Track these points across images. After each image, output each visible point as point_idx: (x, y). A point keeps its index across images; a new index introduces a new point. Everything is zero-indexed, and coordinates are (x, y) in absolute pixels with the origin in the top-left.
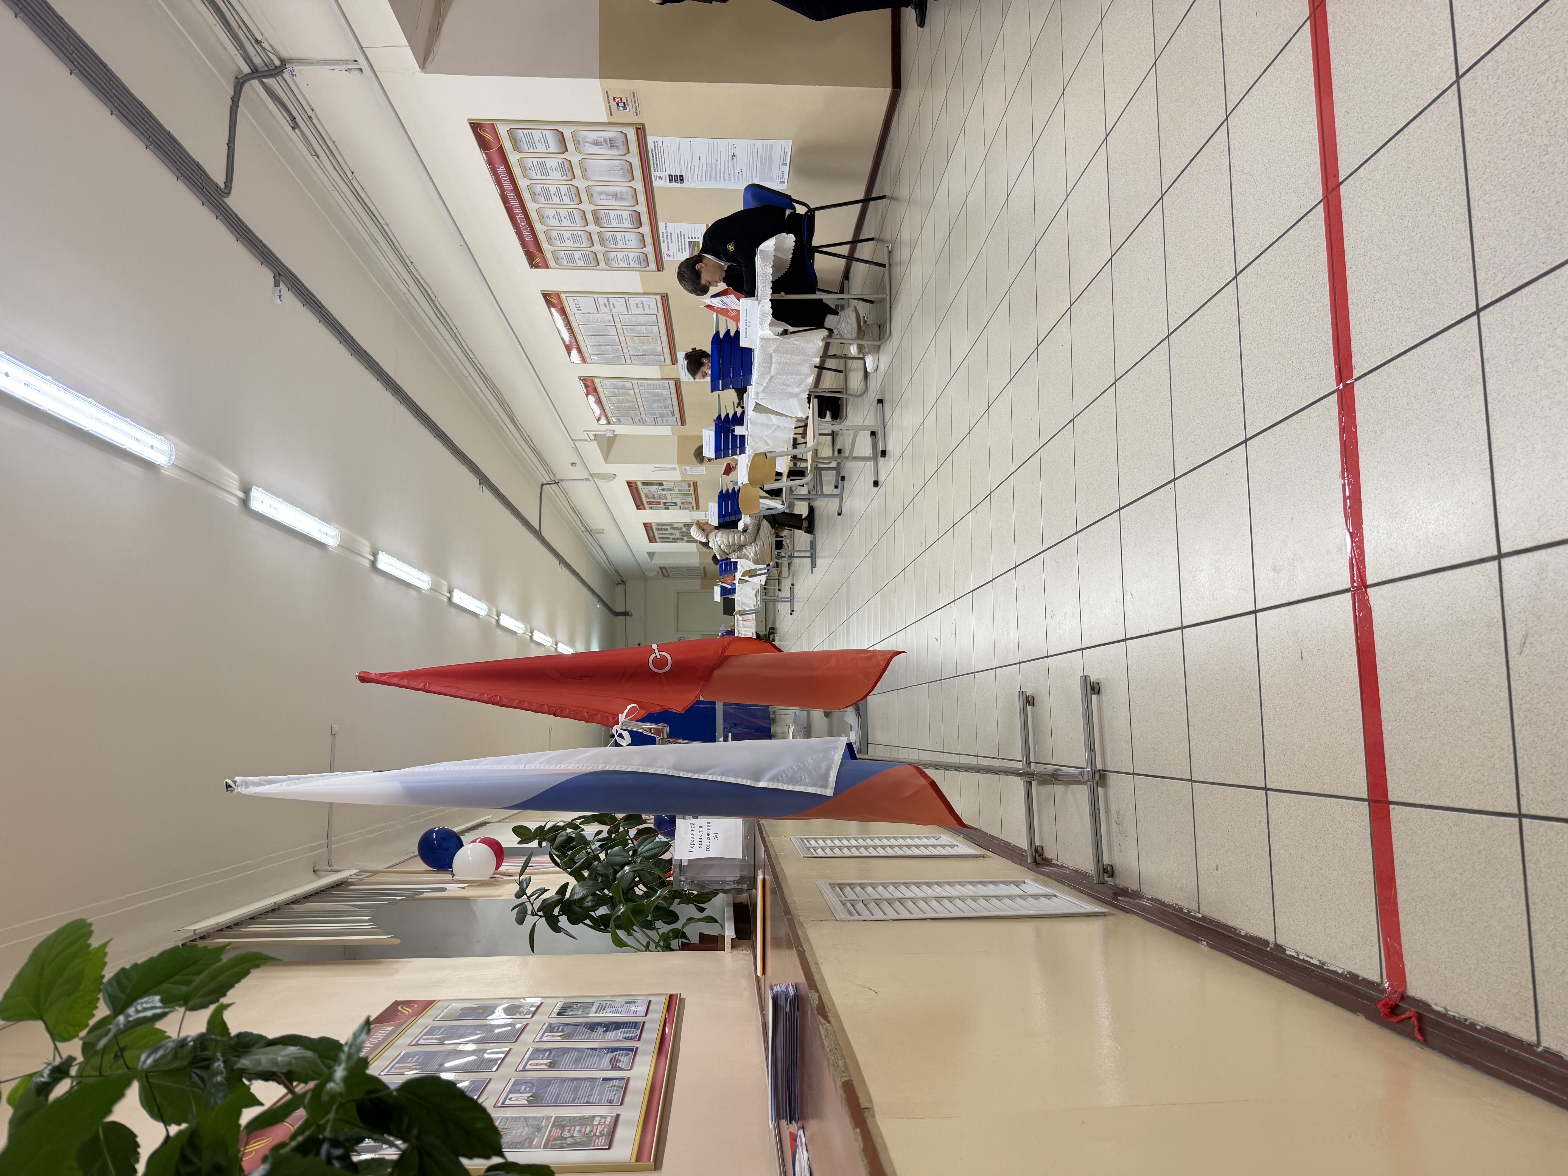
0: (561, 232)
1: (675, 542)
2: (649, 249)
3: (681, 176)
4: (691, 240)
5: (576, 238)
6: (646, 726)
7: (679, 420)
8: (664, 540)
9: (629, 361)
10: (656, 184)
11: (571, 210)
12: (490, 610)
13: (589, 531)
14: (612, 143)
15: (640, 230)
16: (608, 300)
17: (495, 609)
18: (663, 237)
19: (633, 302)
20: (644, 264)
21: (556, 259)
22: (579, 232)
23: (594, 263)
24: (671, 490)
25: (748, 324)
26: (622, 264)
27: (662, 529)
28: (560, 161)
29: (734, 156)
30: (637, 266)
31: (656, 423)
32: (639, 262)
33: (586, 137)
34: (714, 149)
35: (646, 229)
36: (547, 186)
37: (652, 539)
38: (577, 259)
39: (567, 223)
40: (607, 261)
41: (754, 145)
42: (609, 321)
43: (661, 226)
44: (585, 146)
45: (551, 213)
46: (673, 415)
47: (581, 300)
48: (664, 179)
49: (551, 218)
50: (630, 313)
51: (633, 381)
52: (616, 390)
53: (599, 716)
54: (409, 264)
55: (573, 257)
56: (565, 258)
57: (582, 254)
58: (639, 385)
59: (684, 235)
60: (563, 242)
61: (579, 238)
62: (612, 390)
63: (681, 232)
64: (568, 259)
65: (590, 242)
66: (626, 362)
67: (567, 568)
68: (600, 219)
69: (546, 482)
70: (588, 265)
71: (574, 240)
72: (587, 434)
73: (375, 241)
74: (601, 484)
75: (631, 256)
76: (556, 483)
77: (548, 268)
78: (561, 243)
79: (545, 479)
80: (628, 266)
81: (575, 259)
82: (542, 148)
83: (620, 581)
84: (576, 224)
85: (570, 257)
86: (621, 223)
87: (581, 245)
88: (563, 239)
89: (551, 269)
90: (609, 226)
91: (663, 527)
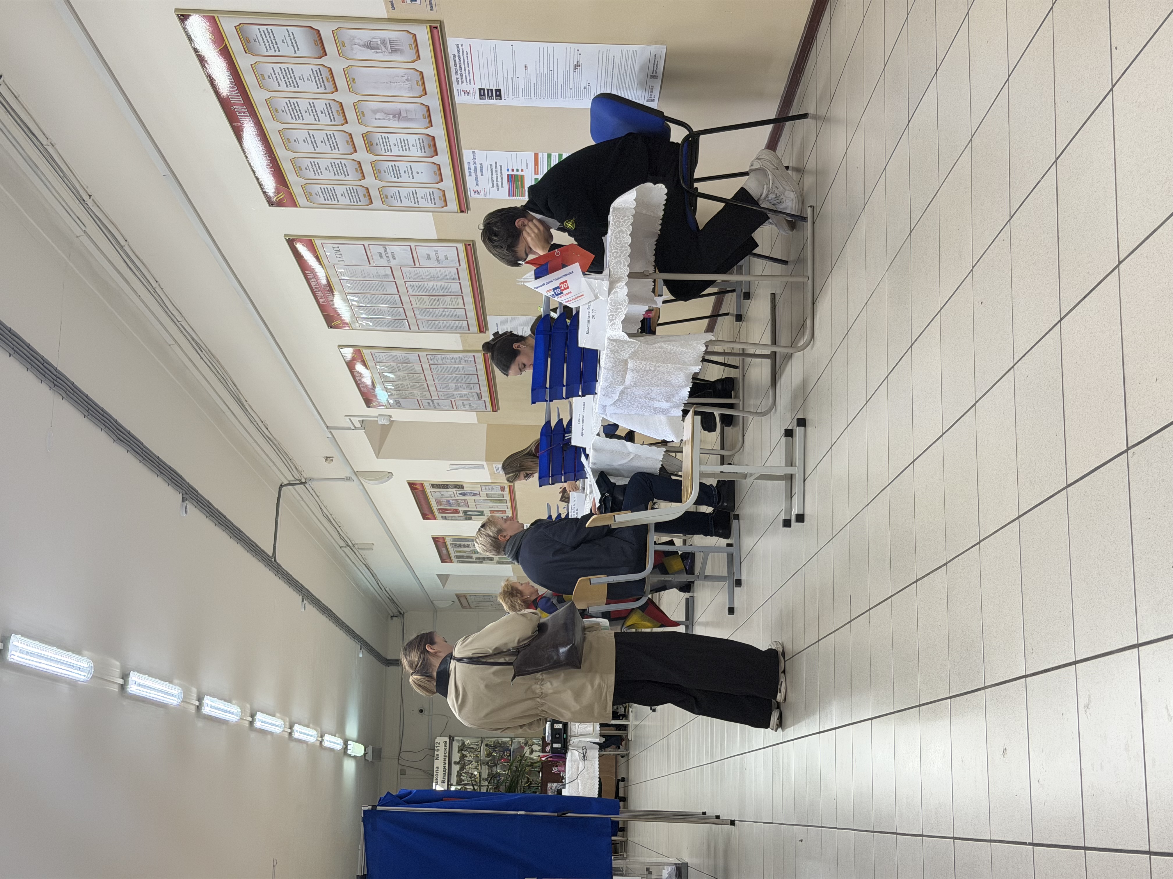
0: (316, 160)
1: (480, 563)
2: (448, 184)
3: (498, 91)
4: (510, 173)
5: (337, 169)
7: (489, 404)
8: (464, 559)
9: (414, 328)
10: (459, 99)
11: (331, 132)
13: (351, 547)
14: (393, 46)
15: (435, 159)
16: (385, 249)
18: (469, 168)
19: (422, 251)
20: (439, 203)
21: (308, 195)
22: (343, 161)
23: (364, 201)
24: (475, 494)
25: (591, 319)
26: (406, 203)
27: (460, 545)
28: (315, 68)
29: (577, 66)
30: (430, 205)
31: (453, 407)
32: (433, 200)
33: (354, 38)
34: (548, 55)
35: (444, 158)
36: (295, 100)
37: (445, 558)
38: (339, 196)
39: (324, 148)
40: (384, 198)
41: (608, 51)
42: (386, 276)
43: (467, 155)
44: (352, 49)
45: (301, 135)
46: (480, 396)
47: (345, 248)
48: (471, 94)
49: (301, 141)
50: (417, 265)
51: (420, 354)
52: (395, 365)
54: (86, 197)
55: (333, 192)
56: (321, 194)
57: (346, 189)
58: (429, 358)
59: (501, 166)
60: (318, 173)
61: (343, 168)
62: (389, 364)
63: (496, 163)
64: (325, 195)
65: (359, 174)
66: (410, 329)
67: (314, 605)
68: (374, 144)
69: (286, 482)
70: (356, 204)
71: (335, 171)
72: (350, 419)
73: (34, 167)
74: (370, 486)
75: (421, 192)
76: (302, 483)
77: (297, 207)
78: (315, 174)
79: (286, 478)
80: (416, 205)
81: (336, 195)
82: (286, 50)
83: (396, 614)
84: (339, 150)
85: (328, 192)
86: (406, 150)
87: (345, 176)
88: (318, 169)
89: (300, 207)
90: (387, 154)
91: (462, 543)
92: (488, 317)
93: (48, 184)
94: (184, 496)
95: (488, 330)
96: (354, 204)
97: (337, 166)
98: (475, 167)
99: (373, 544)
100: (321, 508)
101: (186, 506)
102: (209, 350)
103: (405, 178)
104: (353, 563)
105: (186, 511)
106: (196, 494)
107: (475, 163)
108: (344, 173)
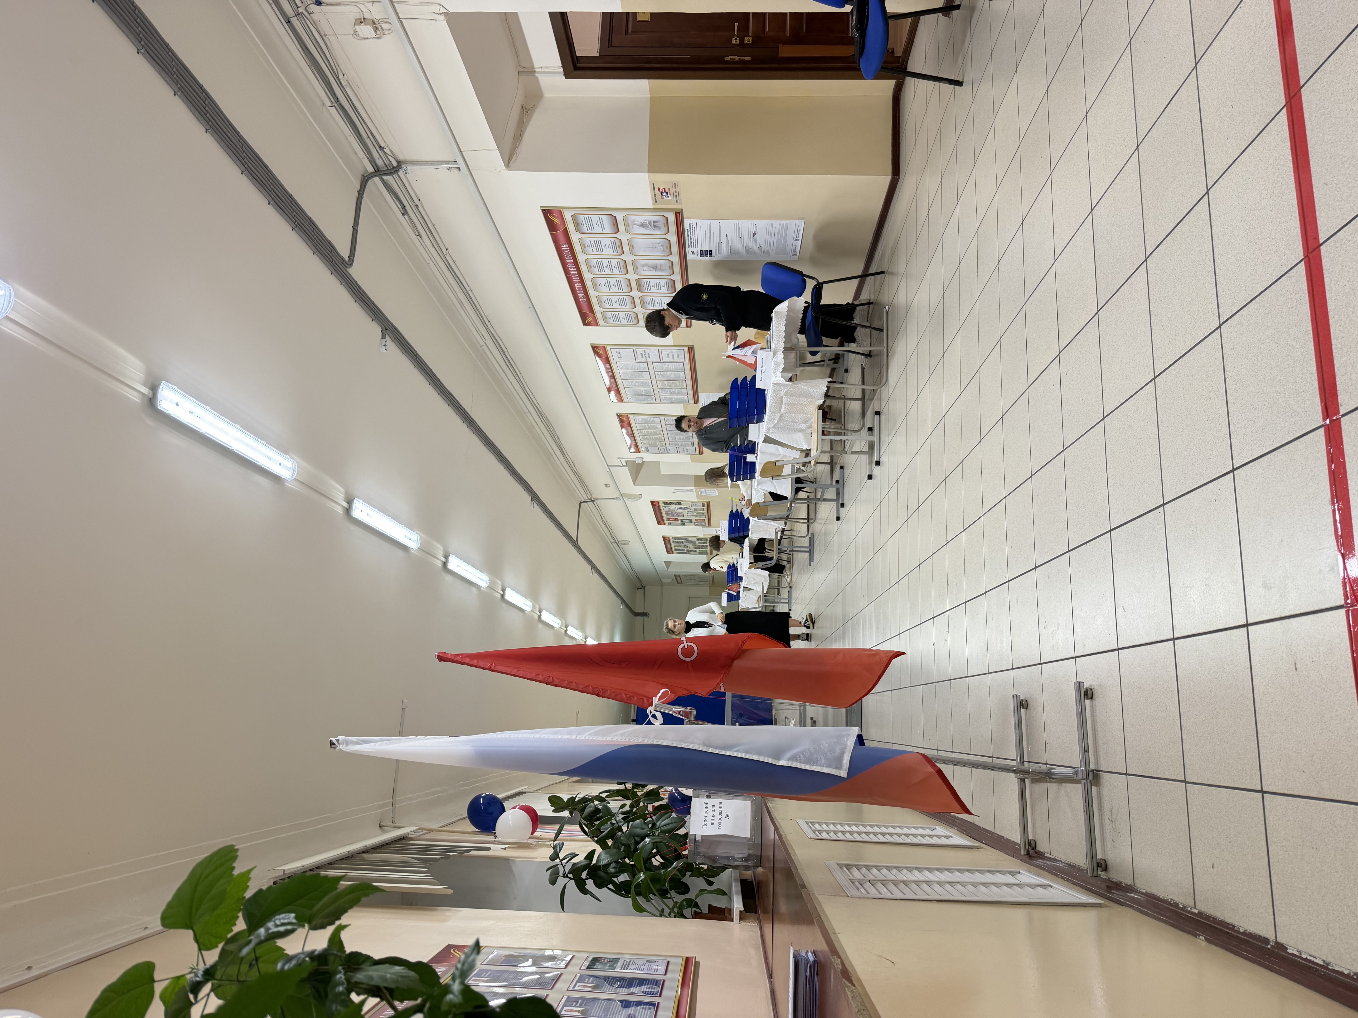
0: (610, 297)
1: (689, 553)
3: (711, 251)
5: (622, 302)
6: (676, 708)
7: (697, 450)
8: (680, 551)
9: (658, 401)
10: (690, 257)
11: (619, 279)
12: (534, 606)
13: (617, 543)
14: (655, 225)
16: (645, 352)
17: (538, 606)
19: (665, 352)
21: (605, 318)
22: (624, 297)
23: (635, 321)
24: (688, 508)
25: (763, 370)
27: (678, 542)
28: (613, 240)
29: (755, 234)
31: (678, 452)
33: (634, 220)
34: (739, 228)
36: (600, 260)
37: (669, 551)
38: (621, 319)
39: (615, 289)
41: (772, 225)
42: (645, 368)
44: (633, 228)
45: (603, 281)
46: (693, 445)
47: (623, 351)
48: (696, 254)
49: (603, 285)
50: (662, 361)
51: (661, 417)
52: (646, 425)
53: (636, 698)
54: (487, 322)
55: (618, 316)
56: (611, 318)
60: (611, 304)
64: (613, 318)
65: (633, 304)
66: (656, 402)
67: (597, 573)
68: (642, 286)
69: (584, 500)
70: (630, 323)
72: (623, 460)
73: (461, 303)
74: (629, 502)
76: (592, 501)
77: (598, 326)
78: (609, 305)
79: (584, 498)
81: (619, 318)
82: (598, 229)
84: (623, 290)
85: (616, 316)
88: (611, 302)
89: (600, 326)
90: (649, 292)
91: (679, 540)
92: (699, 394)
93: (468, 314)
97: (621, 300)
99: (629, 541)
100: (601, 517)
104: (618, 553)
106: (537, 497)
108: (625, 304)
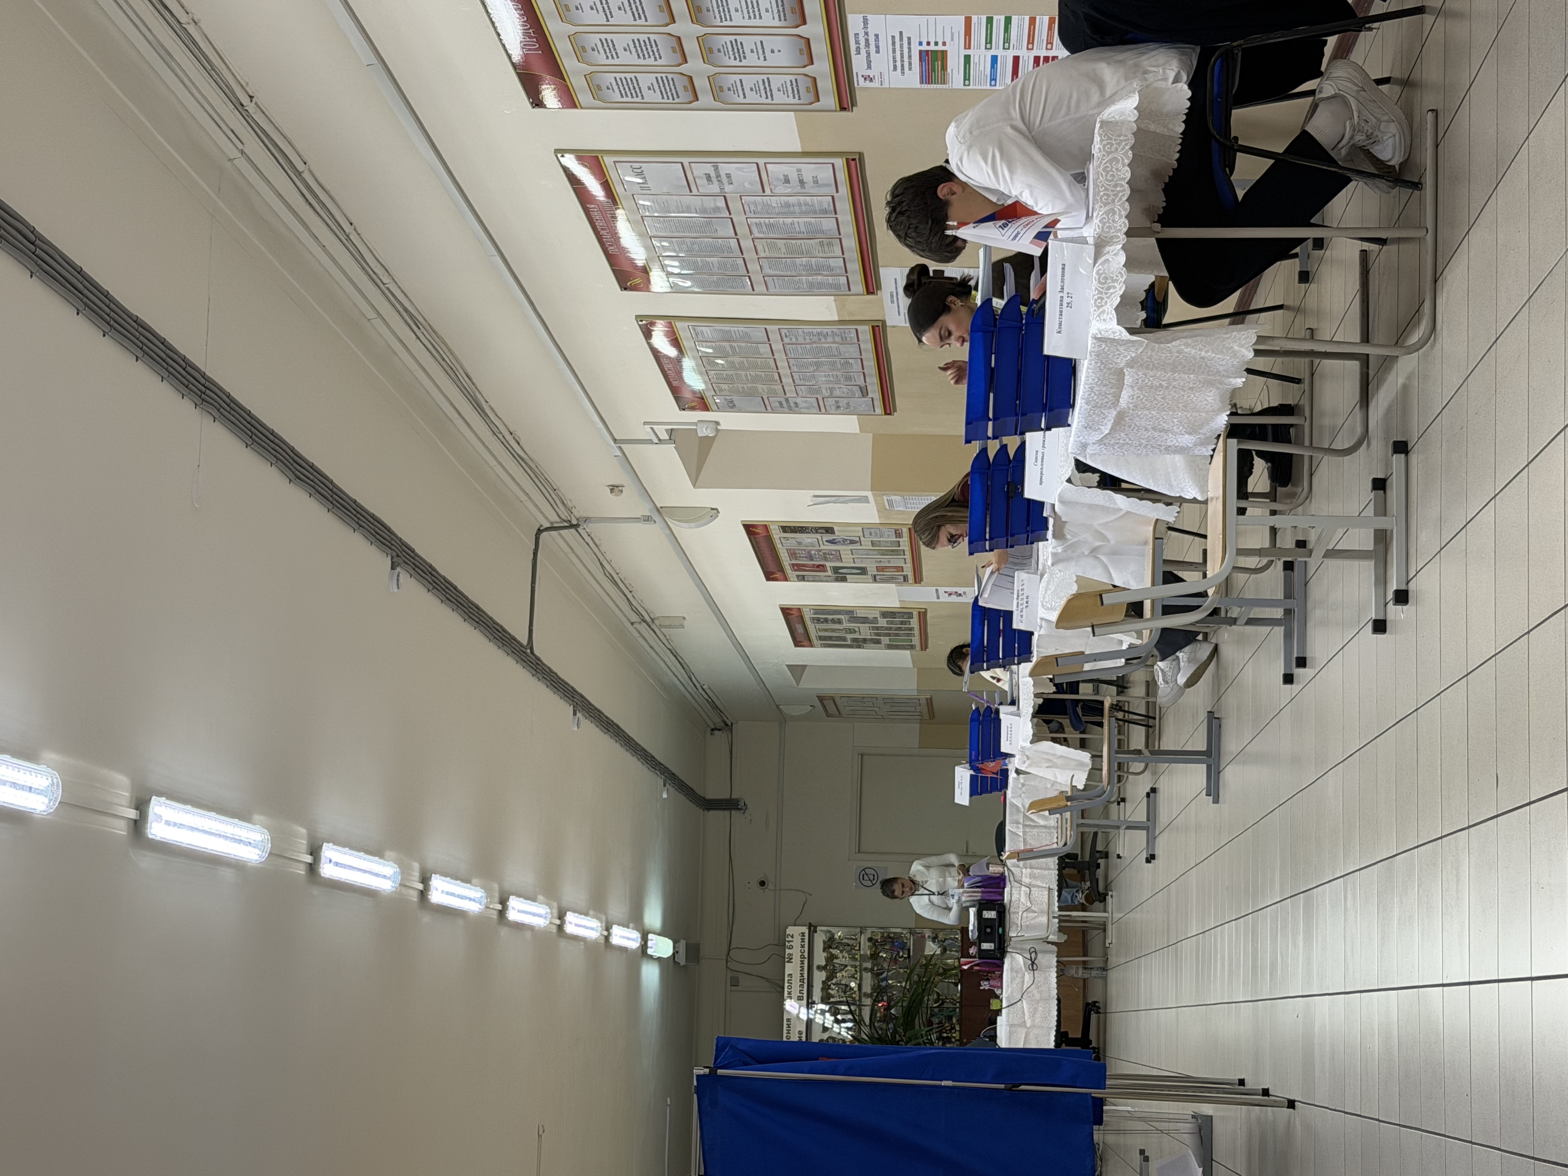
0: (609, 36)
1: (859, 647)
2: (822, 67)
4: (925, 47)
5: (643, 48)
7: (879, 404)
8: (832, 641)
9: (760, 287)
12: (405, 873)
13: (649, 622)
15: (802, 30)
16: (716, 169)
18: (857, 42)
19: (776, 170)
20: (806, 97)
21: (596, 90)
22: (652, 37)
23: (685, 96)
24: (852, 542)
26: (752, 97)
27: (827, 620)
30: (791, 100)
31: (820, 408)
32: (796, 92)
35: (816, 29)
37: (800, 638)
38: (644, 90)
39: (622, 18)
40: (717, 91)
42: (717, 209)
43: (854, 22)
46: (864, 392)
47: (651, 169)
49: (586, 8)
50: (768, 192)
51: (769, 328)
52: (727, 344)
54: (245, 100)
55: (635, 85)
56: (615, 87)
57: (657, 78)
58: (783, 334)
59: (909, 39)
60: (612, 55)
61: (652, 47)
62: (718, 344)
63: (901, 33)
64: (622, 88)
65: (678, 55)
66: (753, 290)
67: (593, 720)
68: (704, 11)
69: (548, 525)
70: (671, 101)
71: (640, 51)
72: (652, 429)
73: (166, 56)
74: (682, 530)
75: (777, 81)
76: (572, 526)
77: (575, 107)
78: (607, 57)
79: (547, 518)
80: (769, 101)
81: (640, 88)
83: (718, 726)
84: (646, 21)
85: (628, 84)
86: (755, 18)
87: (656, 59)
88: (612, 50)
89: (582, 108)
90: (725, 23)
91: (830, 617)
92: (881, 269)
94: (395, 560)
95: (881, 289)
96: (668, 101)
97: (643, 44)
98: (867, 40)
99: (684, 618)
100: (601, 564)
101: (398, 576)
102: (430, 326)
103: (751, 59)
104: (651, 647)
105: (398, 584)
106: (412, 554)
107: (866, 34)
108: (654, 54)
